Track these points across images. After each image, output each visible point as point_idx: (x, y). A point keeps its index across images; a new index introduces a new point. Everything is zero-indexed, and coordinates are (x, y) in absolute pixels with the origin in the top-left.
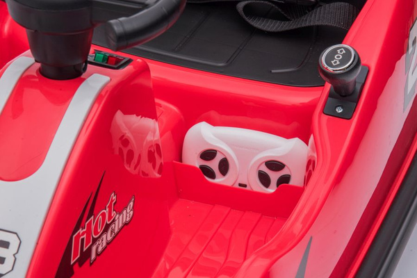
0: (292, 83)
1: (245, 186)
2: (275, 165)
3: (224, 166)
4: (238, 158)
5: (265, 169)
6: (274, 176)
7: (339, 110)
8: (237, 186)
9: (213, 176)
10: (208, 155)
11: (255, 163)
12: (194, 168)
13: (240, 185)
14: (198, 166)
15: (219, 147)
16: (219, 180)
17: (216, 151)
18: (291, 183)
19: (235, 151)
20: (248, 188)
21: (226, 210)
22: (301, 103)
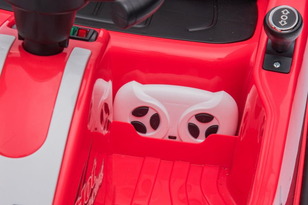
0: (211, 41)
1: (175, 138)
2: (204, 117)
3: (156, 121)
4: (169, 113)
5: (194, 121)
6: (203, 128)
7: (277, 65)
8: (167, 138)
9: (144, 130)
10: (141, 111)
11: (186, 117)
12: (126, 124)
13: (170, 137)
14: (129, 122)
15: (151, 104)
16: (150, 134)
17: (148, 107)
18: (219, 132)
19: (166, 106)
20: (177, 140)
21: (157, 161)
22: (219, 59)
